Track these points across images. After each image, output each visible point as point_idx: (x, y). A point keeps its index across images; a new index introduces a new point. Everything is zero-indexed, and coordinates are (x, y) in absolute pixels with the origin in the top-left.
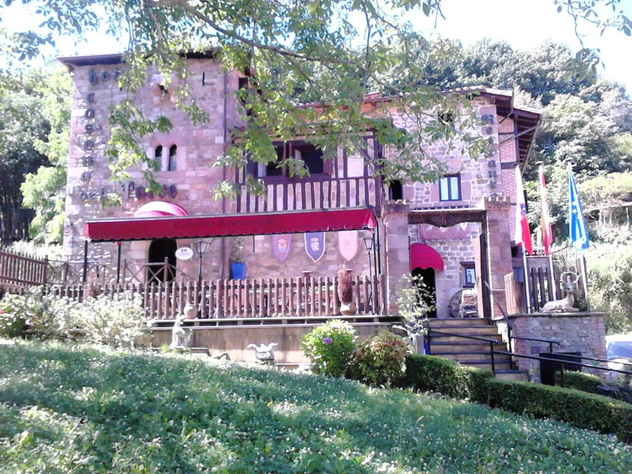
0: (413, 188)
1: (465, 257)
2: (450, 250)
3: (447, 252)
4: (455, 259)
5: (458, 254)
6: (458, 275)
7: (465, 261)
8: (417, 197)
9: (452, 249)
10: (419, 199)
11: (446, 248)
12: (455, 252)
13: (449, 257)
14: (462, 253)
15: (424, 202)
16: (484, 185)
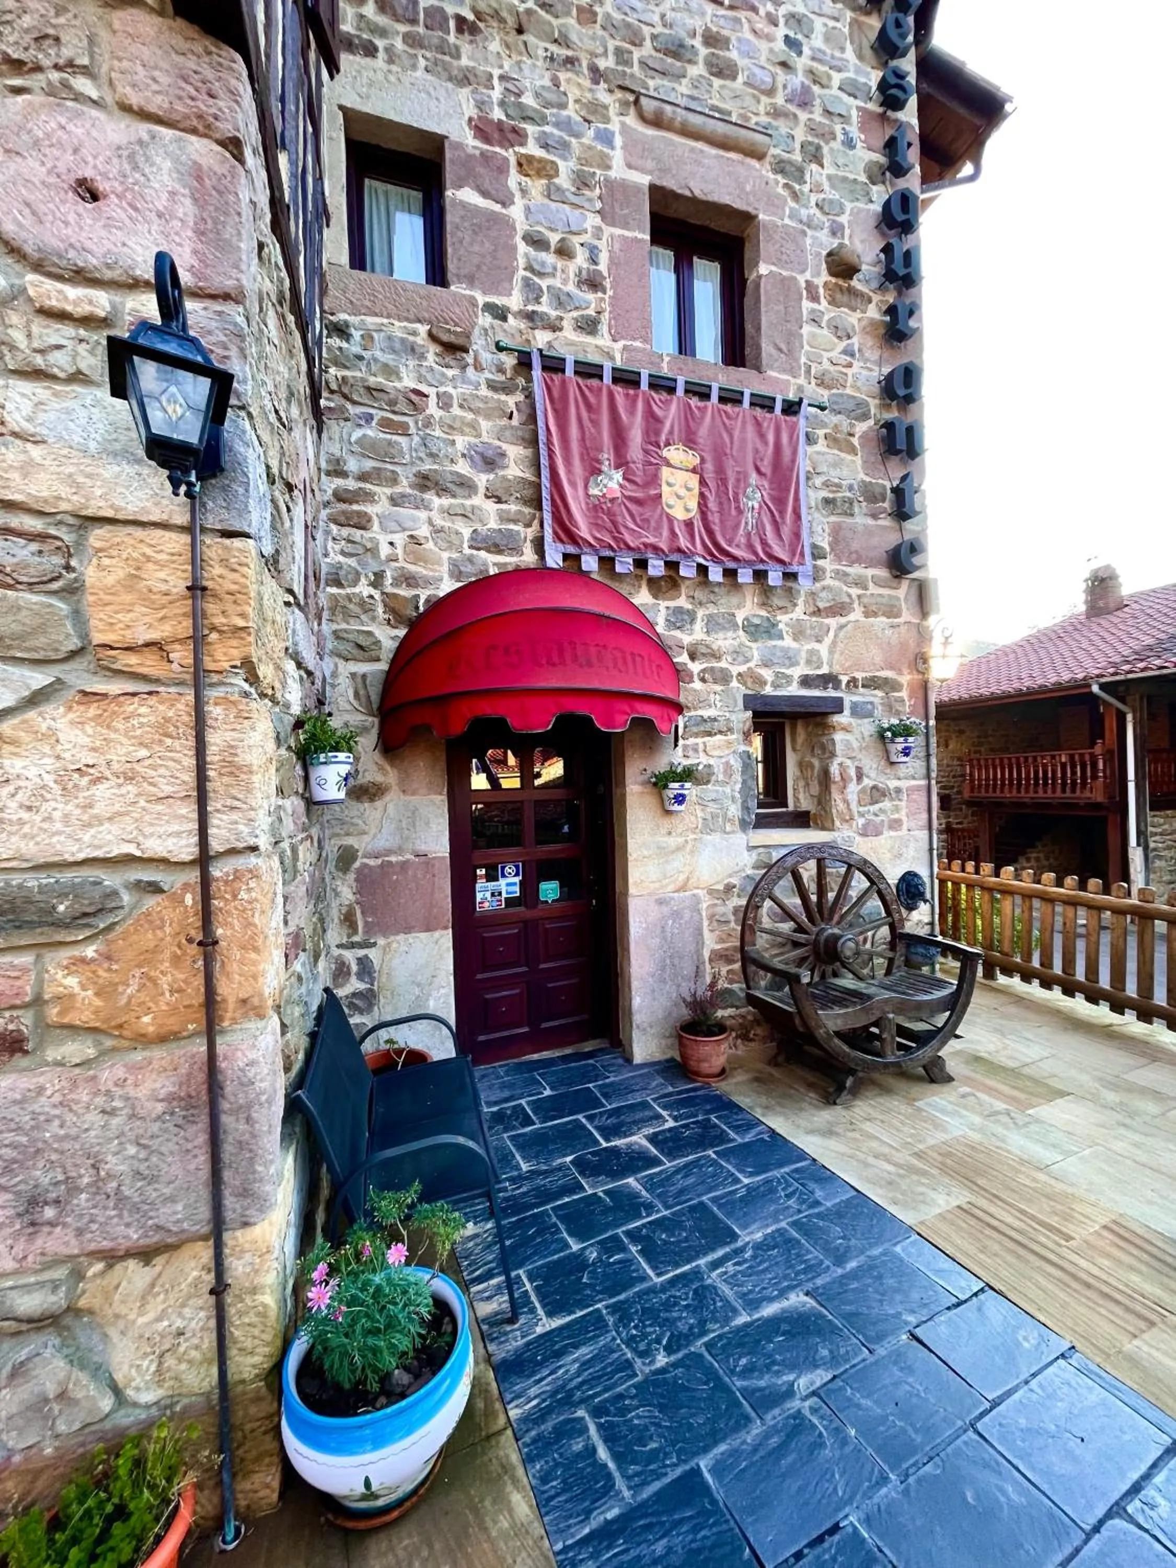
0: (508, 225)
1: (767, 674)
2: (697, 633)
3: (686, 639)
4: (723, 678)
5: (738, 654)
6: (737, 764)
7: (768, 690)
8: (532, 292)
9: (712, 624)
10: (545, 307)
11: (681, 619)
12: (724, 641)
13: (695, 667)
14: (756, 650)
15: (569, 333)
16: (853, 319)
